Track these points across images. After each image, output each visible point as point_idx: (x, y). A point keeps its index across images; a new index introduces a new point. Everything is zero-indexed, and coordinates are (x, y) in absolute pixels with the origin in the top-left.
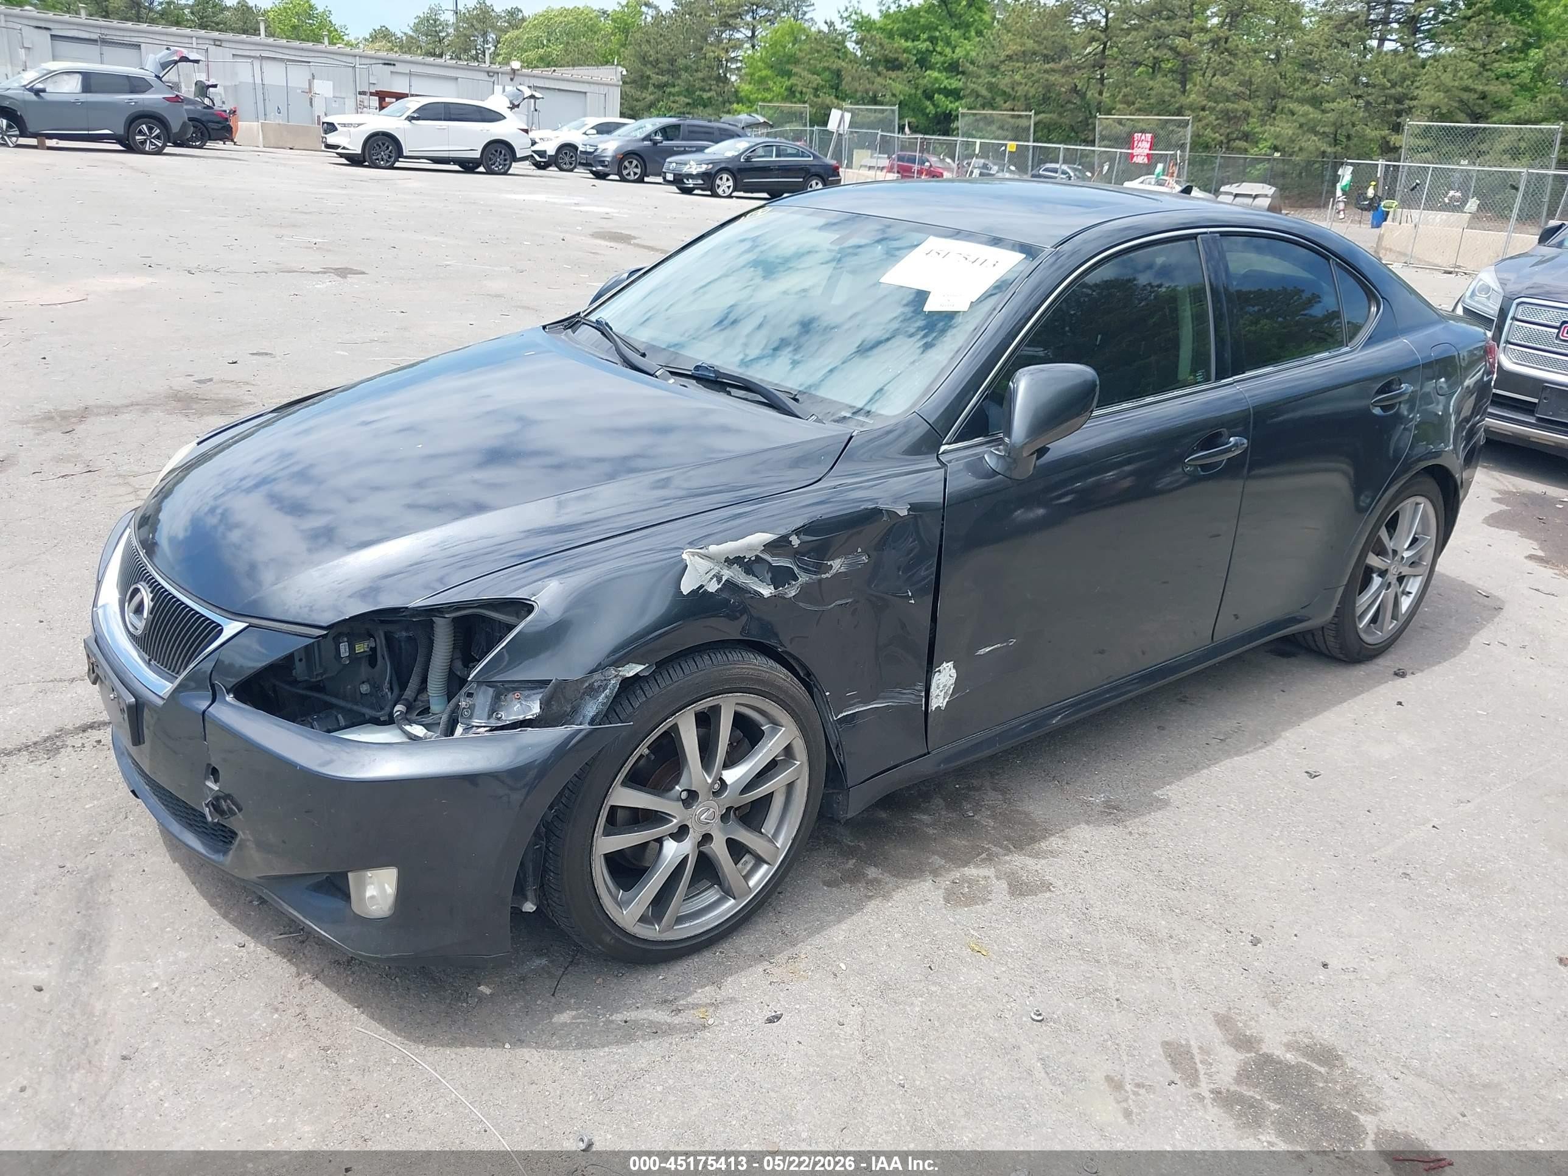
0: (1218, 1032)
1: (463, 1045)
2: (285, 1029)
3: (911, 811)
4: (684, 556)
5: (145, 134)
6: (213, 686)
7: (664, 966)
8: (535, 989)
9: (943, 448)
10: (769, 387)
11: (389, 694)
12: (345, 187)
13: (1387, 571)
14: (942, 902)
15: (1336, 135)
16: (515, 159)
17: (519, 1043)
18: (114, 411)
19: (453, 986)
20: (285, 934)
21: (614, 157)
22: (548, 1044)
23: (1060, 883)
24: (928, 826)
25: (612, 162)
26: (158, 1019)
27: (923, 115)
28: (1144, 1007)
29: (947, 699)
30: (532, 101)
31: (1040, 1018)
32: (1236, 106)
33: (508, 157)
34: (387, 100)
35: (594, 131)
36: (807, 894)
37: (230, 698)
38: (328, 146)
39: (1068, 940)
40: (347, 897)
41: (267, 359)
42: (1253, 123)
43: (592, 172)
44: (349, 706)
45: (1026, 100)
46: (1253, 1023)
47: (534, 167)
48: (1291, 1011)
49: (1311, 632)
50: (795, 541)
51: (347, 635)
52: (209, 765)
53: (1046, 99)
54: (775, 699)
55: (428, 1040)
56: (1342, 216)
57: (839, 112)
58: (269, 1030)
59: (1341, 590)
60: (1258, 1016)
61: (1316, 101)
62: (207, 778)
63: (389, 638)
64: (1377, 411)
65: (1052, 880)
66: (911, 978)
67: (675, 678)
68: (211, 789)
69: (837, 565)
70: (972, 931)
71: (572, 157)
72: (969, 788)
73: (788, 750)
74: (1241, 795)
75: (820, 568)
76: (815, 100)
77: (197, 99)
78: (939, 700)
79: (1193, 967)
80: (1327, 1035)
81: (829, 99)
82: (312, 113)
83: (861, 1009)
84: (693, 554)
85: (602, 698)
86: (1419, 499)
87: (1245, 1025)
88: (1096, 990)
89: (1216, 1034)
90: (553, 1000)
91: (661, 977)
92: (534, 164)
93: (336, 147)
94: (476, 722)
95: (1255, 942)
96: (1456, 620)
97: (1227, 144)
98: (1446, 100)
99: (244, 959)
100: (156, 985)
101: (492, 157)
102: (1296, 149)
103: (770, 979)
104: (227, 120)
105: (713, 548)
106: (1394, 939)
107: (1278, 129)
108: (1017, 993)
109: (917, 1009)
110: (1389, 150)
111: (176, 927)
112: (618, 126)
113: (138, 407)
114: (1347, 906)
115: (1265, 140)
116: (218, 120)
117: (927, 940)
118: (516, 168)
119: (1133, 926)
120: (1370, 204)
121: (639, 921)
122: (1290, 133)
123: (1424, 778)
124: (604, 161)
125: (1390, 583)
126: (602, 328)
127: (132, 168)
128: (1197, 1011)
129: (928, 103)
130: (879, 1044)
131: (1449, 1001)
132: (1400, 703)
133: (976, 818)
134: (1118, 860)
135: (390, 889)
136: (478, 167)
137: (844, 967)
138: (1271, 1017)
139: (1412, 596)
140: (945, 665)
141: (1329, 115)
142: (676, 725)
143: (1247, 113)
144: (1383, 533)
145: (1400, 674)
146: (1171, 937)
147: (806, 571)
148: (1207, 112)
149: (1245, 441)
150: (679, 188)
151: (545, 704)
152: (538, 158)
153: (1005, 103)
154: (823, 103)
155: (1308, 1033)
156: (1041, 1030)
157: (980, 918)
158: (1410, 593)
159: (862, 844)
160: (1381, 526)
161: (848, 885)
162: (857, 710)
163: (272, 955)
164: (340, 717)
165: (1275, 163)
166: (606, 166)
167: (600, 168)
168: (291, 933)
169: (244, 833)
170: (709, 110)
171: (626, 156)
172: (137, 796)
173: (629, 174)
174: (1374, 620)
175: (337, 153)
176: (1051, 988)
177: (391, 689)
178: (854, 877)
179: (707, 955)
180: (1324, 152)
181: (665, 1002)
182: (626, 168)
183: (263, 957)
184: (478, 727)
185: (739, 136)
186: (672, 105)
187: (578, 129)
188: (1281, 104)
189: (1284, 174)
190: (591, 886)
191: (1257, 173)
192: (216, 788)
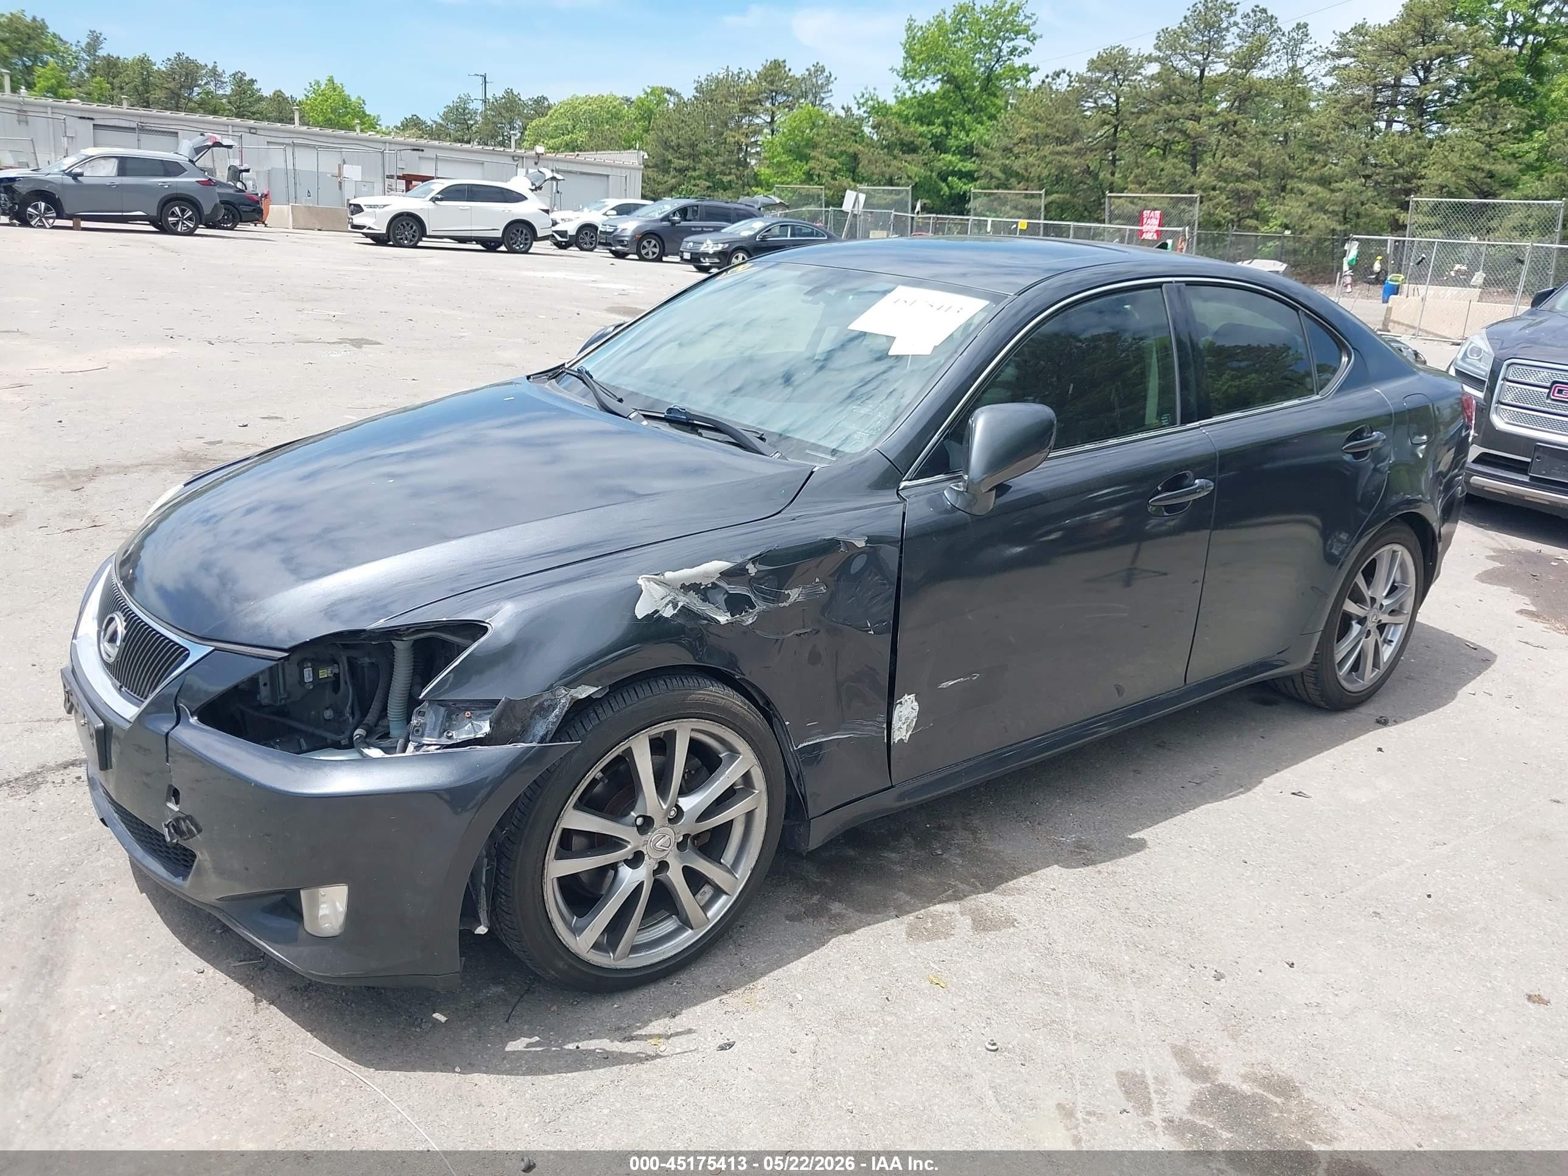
0: (1175, 1063)
1: (413, 1069)
2: (237, 1051)
3: (880, 849)
4: (640, 582)
5: (177, 216)
6: (178, 710)
7: (620, 995)
8: (488, 1015)
9: (903, 484)
10: (737, 428)
11: (351, 719)
12: (368, 265)
13: (1366, 618)
14: (904, 936)
15: (1345, 213)
16: (536, 238)
17: (469, 1067)
18: (125, 470)
19: (408, 1012)
20: (245, 961)
21: (633, 237)
22: (498, 1068)
23: (1024, 919)
24: (895, 863)
25: (631, 242)
26: (113, 1039)
27: (938, 197)
28: (1101, 1038)
29: (910, 732)
30: (555, 183)
31: (994, 1047)
32: (1246, 186)
33: (529, 236)
34: (414, 183)
35: (614, 212)
36: (768, 928)
37: (194, 720)
38: (354, 227)
39: (1029, 974)
40: (299, 916)
41: (277, 423)
42: (1263, 202)
43: (612, 252)
44: (311, 730)
45: (1039, 181)
46: (1211, 1055)
47: (555, 247)
48: (1251, 1044)
49: (1289, 678)
50: (752, 569)
51: (311, 660)
52: (170, 786)
53: (1058, 180)
54: (731, 726)
55: (379, 1064)
56: (1349, 289)
57: (855, 193)
58: (221, 1052)
59: (1317, 637)
60: (1216, 1048)
61: (1324, 182)
62: (170, 801)
63: (351, 662)
64: (1348, 458)
65: (1018, 916)
66: (867, 1008)
67: (628, 702)
68: (172, 810)
69: (795, 594)
70: (932, 965)
71: (592, 237)
72: (940, 828)
73: (747, 777)
74: (1213, 836)
75: (779, 597)
76: (833, 182)
77: (230, 183)
78: (901, 732)
79: (1154, 1000)
80: (1285, 1067)
81: (846, 181)
82: (342, 196)
83: (814, 1038)
84: (649, 580)
85: (552, 717)
86: (1396, 547)
87: (1203, 1056)
88: (1054, 1022)
89: (1172, 1066)
90: (506, 1026)
91: (616, 1006)
92: (555, 244)
93: (363, 227)
94: (426, 740)
95: (1219, 977)
96: (1442, 671)
97: (1239, 222)
98: (1454, 179)
99: (202, 985)
100: (113, 1007)
101: (513, 236)
102: (1306, 227)
103: (726, 1008)
104: (258, 202)
105: (669, 575)
106: (1361, 975)
107: (1287, 208)
108: (973, 1024)
109: (871, 1038)
110: (1398, 227)
111: (138, 953)
112: (637, 207)
113: (147, 467)
114: (1314, 943)
115: (1275, 218)
116: (249, 202)
117: (886, 973)
118: (536, 247)
119: (1095, 961)
120: (1377, 279)
121: (592, 947)
122: (1300, 211)
123: (1400, 821)
124: (623, 241)
125: (1369, 631)
126: (583, 376)
127: (163, 248)
128: (1155, 1042)
129: (943, 185)
130: (830, 1071)
131: (1413, 1036)
132: (1380, 750)
133: (945, 856)
134: (1086, 898)
135: (341, 906)
136: (499, 247)
137: (800, 998)
138: (1229, 1049)
139: (1394, 644)
140: (906, 697)
141: (1338, 194)
142: (630, 749)
143: (1258, 193)
144: (1360, 581)
145: (1383, 722)
146: (1133, 972)
147: (765, 600)
148: (1218, 192)
149: (1212, 484)
150: (696, 267)
151: (495, 724)
152: (559, 239)
153: (1019, 183)
154: (840, 185)
155: (1266, 1065)
156: (995, 1059)
157: (941, 952)
158: (1392, 641)
159: (828, 881)
160: (1357, 572)
161: (811, 920)
162: (818, 741)
163: (230, 980)
164: (302, 741)
165: (1285, 241)
166: (625, 246)
167: (619, 248)
168: (251, 960)
169: (202, 853)
170: (729, 193)
171: (644, 236)
172: (106, 825)
173: (647, 254)
174: (1355, 667)
175: (363, 233)
176: (1007, 1019)
177: (353, 714)
178: (816, 912)
179: (664, 985)
180: (1334, 230)
181: (619, 1029)
182: (644, 247)
183: (221, 983)
184: (429, 745)
185: (756, 217)
186: (693, 188)
187: (598, 209)
188: (1291, 184)
189: (1295, 252)
190: (543, 909)
191: (1267, 250)
192: (176, 808)
